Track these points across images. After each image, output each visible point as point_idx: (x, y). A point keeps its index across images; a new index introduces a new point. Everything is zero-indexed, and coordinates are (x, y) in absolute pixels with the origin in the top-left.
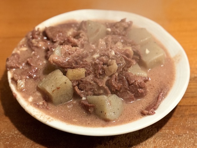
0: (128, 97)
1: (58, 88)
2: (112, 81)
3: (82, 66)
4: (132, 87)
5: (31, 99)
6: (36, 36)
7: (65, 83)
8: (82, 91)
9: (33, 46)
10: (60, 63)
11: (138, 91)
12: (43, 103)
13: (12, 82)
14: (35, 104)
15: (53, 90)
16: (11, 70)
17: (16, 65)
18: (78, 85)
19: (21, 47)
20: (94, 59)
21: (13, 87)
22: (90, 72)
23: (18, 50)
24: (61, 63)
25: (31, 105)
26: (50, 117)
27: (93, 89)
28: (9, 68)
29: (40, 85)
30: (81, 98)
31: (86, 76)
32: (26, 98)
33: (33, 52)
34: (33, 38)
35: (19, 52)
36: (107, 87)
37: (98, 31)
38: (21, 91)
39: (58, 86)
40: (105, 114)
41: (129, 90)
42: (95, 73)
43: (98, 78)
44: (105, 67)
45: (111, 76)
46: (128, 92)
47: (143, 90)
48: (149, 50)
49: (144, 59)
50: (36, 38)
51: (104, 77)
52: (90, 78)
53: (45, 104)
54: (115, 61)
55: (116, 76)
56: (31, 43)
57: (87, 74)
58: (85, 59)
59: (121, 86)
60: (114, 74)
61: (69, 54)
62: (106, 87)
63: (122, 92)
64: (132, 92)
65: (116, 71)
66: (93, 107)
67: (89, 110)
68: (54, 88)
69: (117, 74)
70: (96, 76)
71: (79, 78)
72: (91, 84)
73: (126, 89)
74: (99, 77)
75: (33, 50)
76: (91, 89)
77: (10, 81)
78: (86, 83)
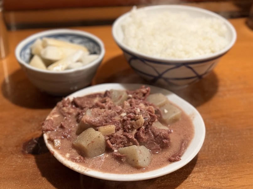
0: (155, 147)
1: (93, 142)
2: (140, 133)
3: (112, 123)
4: (158, 138)
5: (68, 155)
6: (67, 104)
7: (99, 137)
8: (114, 145)
9: (64, 113)
10: (92, 123)
11: (163, 142)
12: (80, 157)
13: (48, 142)
14: (73, 159)
15: (88, 143)
16: (47, 132)
17: (51, 128)
18: (110, 139)
19: (53, 114)
20: (121, 117)
21: (50, 146)
22: (120, 128)
25: (68, 160)
26: (86, 168)
27: (123, 141)
28: (44, 131)
29: (75, 142)
30: (113, 151)
31: (116, 132)
32: (63, 154)
33: (65, 118)
34: (64, 106)
35: (52, 118)
36: (136, 139)
38: (57, 148)
39: (93, 140)
40: (137, 161)
41: (155, 141)
42: (124, 129)
43: (128, 132)
44: (133, 121)
45: (138, 130)
46: (154, 143)
47: (167, 141)
49: (164, 117)
50: (66, 106)
51: (132, 130)
52: (120, 133)
53: (82, 158)
54: (141, 115)
55: (143, 129)
56: (63, 110)
57: (117, 130)
58: (113, 118)
59: (148, 138)
60: (141, 127)
61: (99, 115)
62: (135, 139)
63: (149, 143)
64: (158, 143)
65: (143, 124)
66: (125, 156)
67: (122, 160)
68: (89, 142)
69: (143, 127)
70: (125, 131)
71: (110, 134)
72: (121, 138)
73: (152, 140)
74: (128, 131)
75: (64, 116)
76: (121, 142)
77: (46, 141)
78: (117, 137)
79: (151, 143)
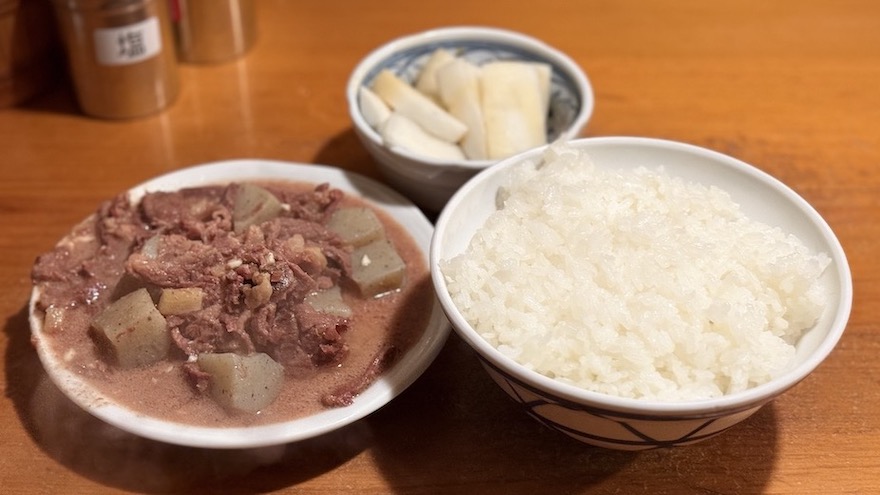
0: (298, 361)
1: (131, 330)
2: (257, 322)
3: (200, 284)
4: (307, 338)
5: (70, 355)
6: (119, 211)
7: (149, 319)
8: (191, 342)
9: (106, 234)
10: (148, 275)
11: (320, 351)
12: (98, 365)
13: (35, 311)
14: (76, 367)
15: (118, 333)
16: (41, 284)
17: (54, 274)
18: (182, 328)
19: (80, 233)
20: (228, 269)
21: (35, 322)
22: (216, 300)
23: (71, 239)
24: (152, 275)
25: (67, 368)
26: (102, 397)
27: (215, 337)
28: (37, 279)
29: (98, 322)
30: (187, 357)
31: (204, 308)
32: (60, 351)
33: (104, 247)
34: (110, 215)
35: (71, 244)
36: (247, 335)
37: (259, 208)
38: (52, 332)
39: (131, 324)
40: (231, 396)
41: (299, 345)
42: (224, 302)
43: (231, 314)
44: (246, 288)
45: (257, 310)
46: (298, 349)
48: (369, 258)
49: (357, 277)
50: (116, 216)
51: (242, 311)
52: (212, 314)
53: (103, 367)
54: (267, 275)
55: (268, 309)
56: (105, 226)
57: (207, 303)
58: (209, 269)
59: (283, 334)
60: (263, 306)
61: (176, 255)
62: (244, 335)
63: (285, 349)
64: (307, 351)
65: (268, 299)
66: (207, 378)
67: (198, 386)
68: (122, 329)
69: (272, 307)
70: (225, 310)
71: (187, 312)
72: (211, 325)
73: (294, 342)
74: (231, 311)
75: (103, 242)
76: (211, 337)
77: (32, 308)
78: (203, 323)
79: (289, 348)
